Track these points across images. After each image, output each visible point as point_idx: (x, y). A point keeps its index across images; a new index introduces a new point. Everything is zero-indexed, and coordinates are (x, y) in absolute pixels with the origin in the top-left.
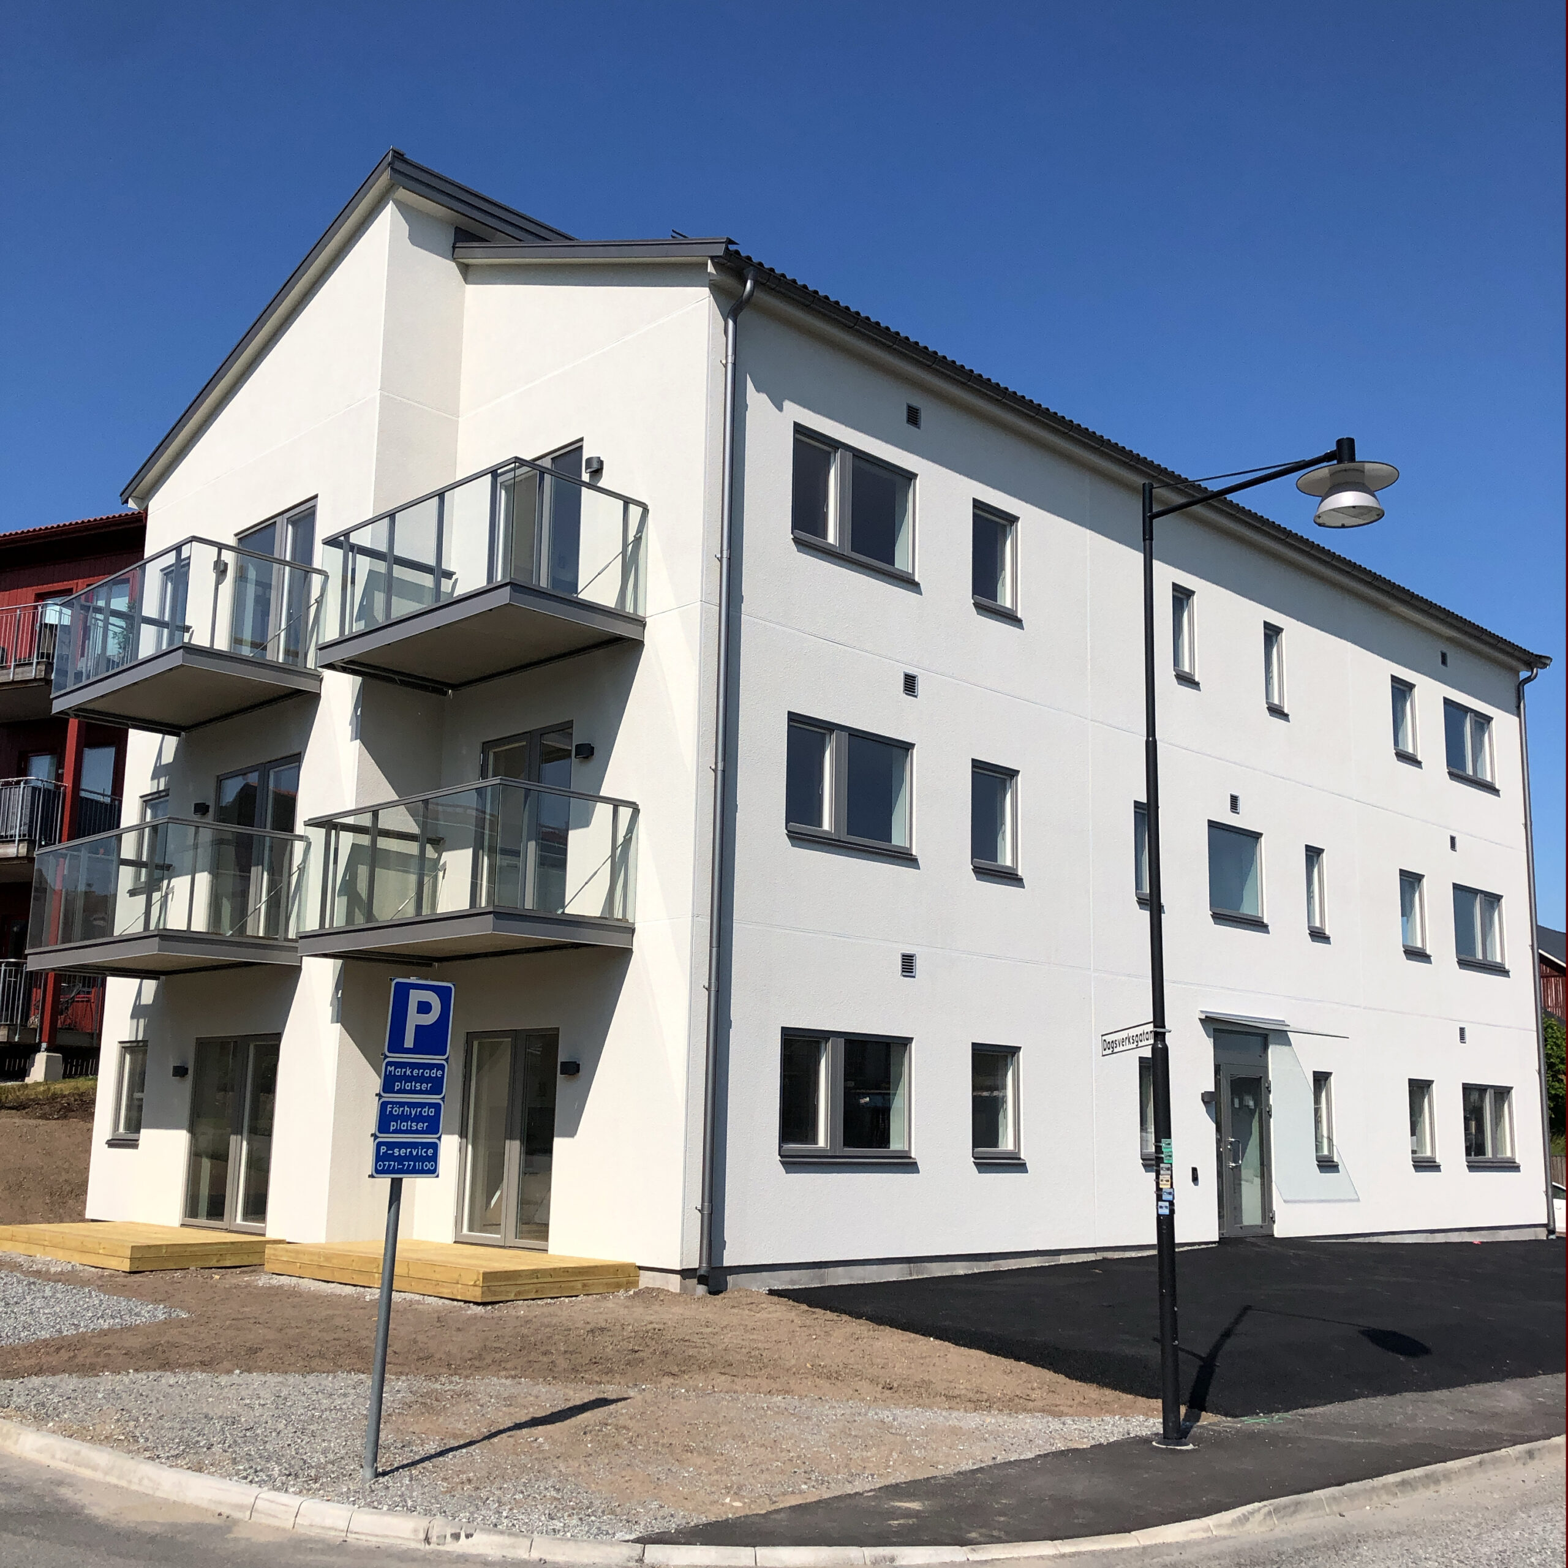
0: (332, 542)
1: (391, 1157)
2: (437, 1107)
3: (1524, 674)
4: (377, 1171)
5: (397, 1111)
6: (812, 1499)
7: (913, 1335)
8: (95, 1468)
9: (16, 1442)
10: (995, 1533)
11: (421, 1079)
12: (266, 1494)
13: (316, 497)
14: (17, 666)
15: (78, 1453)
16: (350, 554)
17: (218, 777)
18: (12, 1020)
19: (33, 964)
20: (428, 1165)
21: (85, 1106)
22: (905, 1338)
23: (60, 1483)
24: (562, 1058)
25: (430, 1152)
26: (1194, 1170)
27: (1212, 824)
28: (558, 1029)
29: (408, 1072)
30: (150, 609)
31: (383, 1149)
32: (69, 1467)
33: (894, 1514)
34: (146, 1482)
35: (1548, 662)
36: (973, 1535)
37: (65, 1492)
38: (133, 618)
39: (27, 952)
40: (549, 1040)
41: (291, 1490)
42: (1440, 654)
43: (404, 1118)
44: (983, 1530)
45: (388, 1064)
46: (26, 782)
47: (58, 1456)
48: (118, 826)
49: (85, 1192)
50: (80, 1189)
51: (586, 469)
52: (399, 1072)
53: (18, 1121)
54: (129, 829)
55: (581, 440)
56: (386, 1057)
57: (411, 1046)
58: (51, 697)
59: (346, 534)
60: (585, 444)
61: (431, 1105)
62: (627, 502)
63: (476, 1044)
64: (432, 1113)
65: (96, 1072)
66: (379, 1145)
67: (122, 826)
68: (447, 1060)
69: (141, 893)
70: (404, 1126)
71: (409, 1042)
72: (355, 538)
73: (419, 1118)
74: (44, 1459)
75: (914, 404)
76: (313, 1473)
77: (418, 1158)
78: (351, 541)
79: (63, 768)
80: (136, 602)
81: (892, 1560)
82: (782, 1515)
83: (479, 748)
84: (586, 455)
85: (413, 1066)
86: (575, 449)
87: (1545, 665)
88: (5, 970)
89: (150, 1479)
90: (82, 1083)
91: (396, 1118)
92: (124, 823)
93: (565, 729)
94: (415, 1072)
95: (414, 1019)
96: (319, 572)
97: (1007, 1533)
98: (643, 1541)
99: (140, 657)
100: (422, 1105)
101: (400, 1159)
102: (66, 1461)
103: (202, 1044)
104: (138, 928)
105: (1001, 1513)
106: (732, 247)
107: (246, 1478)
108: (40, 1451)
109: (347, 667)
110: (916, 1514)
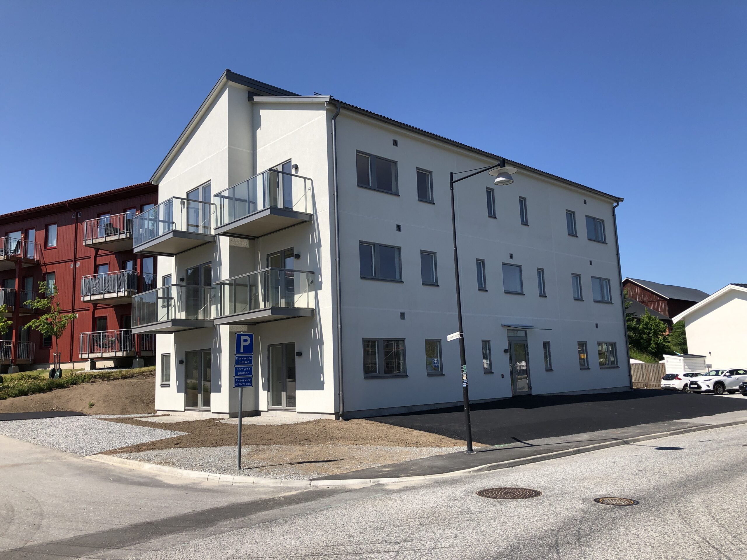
0: (216, 196)
1: (239, 382)
2: (251, 368)
3: (615, 204)
4: (235, 386)
5: (240, 369)
6: (360, 469)
7: (403, 428)
8: (165, 472)
9: (143, 467)
10: (408, 475)
11: (246, 360)
12: (211, 474)
13: (211, 180)
14: (119, 234)
15: (160, 468)
16: (222, 199)
17: (186, 269)
18: (127, 349)
19: (134, 331)
20: (249, 384)
21: (153, 374)
22: (401, 429)
23: (156, 476)
24: (296, 351)
25: (250, 380)
26: (502, 374)
27: (503, 264)
28: (295, 342)
29: (242, 359)
30: (161, 217)
31: (237, 380)
32: (158, 472)
33: (382, 471)
34: (179, 474)
35: (622, 200)
36: (402, 475)
37: (157, 478)
38: (156, 220)
39: (131, 328)
40: (292, 346)
41: (218, 473)
42: (584, 201)
43: (242, 371)
44: (405, 474)
45: (236, 357)
46: (126, 271)
47: (155, 470)
48: (156, 287)
49: (155, 402)
50: (153, 401)
51: (293, 168)
52: (239, 359)
53: (131, 380)
54: (160, 289)
55: (291, 159)
56: (236, 355)
57: (243, 351)
58: (133, 248)
59: (220, 193)
60: (292, 160)
61: (249, 367)
62: (305, 179)
63: (271, 348)
64: (250, 369)
65: (155, 365)
66: (235, 379)
67: (158, 288)
68: (253, 355)
69: (165, 307)
70: (242, 373)
71: (242, 350)
72: (223, 194)
73: (246, 371)
74: (151, 471)
75: (395, 139)
76: (224, 469)
77: (248, 382)
78: (222, 195)
79: (137, 266)
80: (157, 214)
81: (378, 482)
82: (351, 473)
83: (266, 256)
84: (293, 163)
85: (243, 357)
86: (289, 161)
87: (622, 201)
88: (123, 333)
89: (180, 473)
90: (151, 368)
91: (239, 371)
92: (158, 287)
93: (292, 249)
94: (244, 359)
95: (243, 344)
96: (213, 204)
97: (412, 474)
98: (311, 480)
99: (160, 235)
100: (247, 367)
101: (241, 383)
102: (157, 471)
103: (187, 353)
104: (165, 319)
105: (412, 470)
106: (332, 98)
107: (205, 471)
108: (150, 469)
109: (224, 234)
110: (388, 471)
